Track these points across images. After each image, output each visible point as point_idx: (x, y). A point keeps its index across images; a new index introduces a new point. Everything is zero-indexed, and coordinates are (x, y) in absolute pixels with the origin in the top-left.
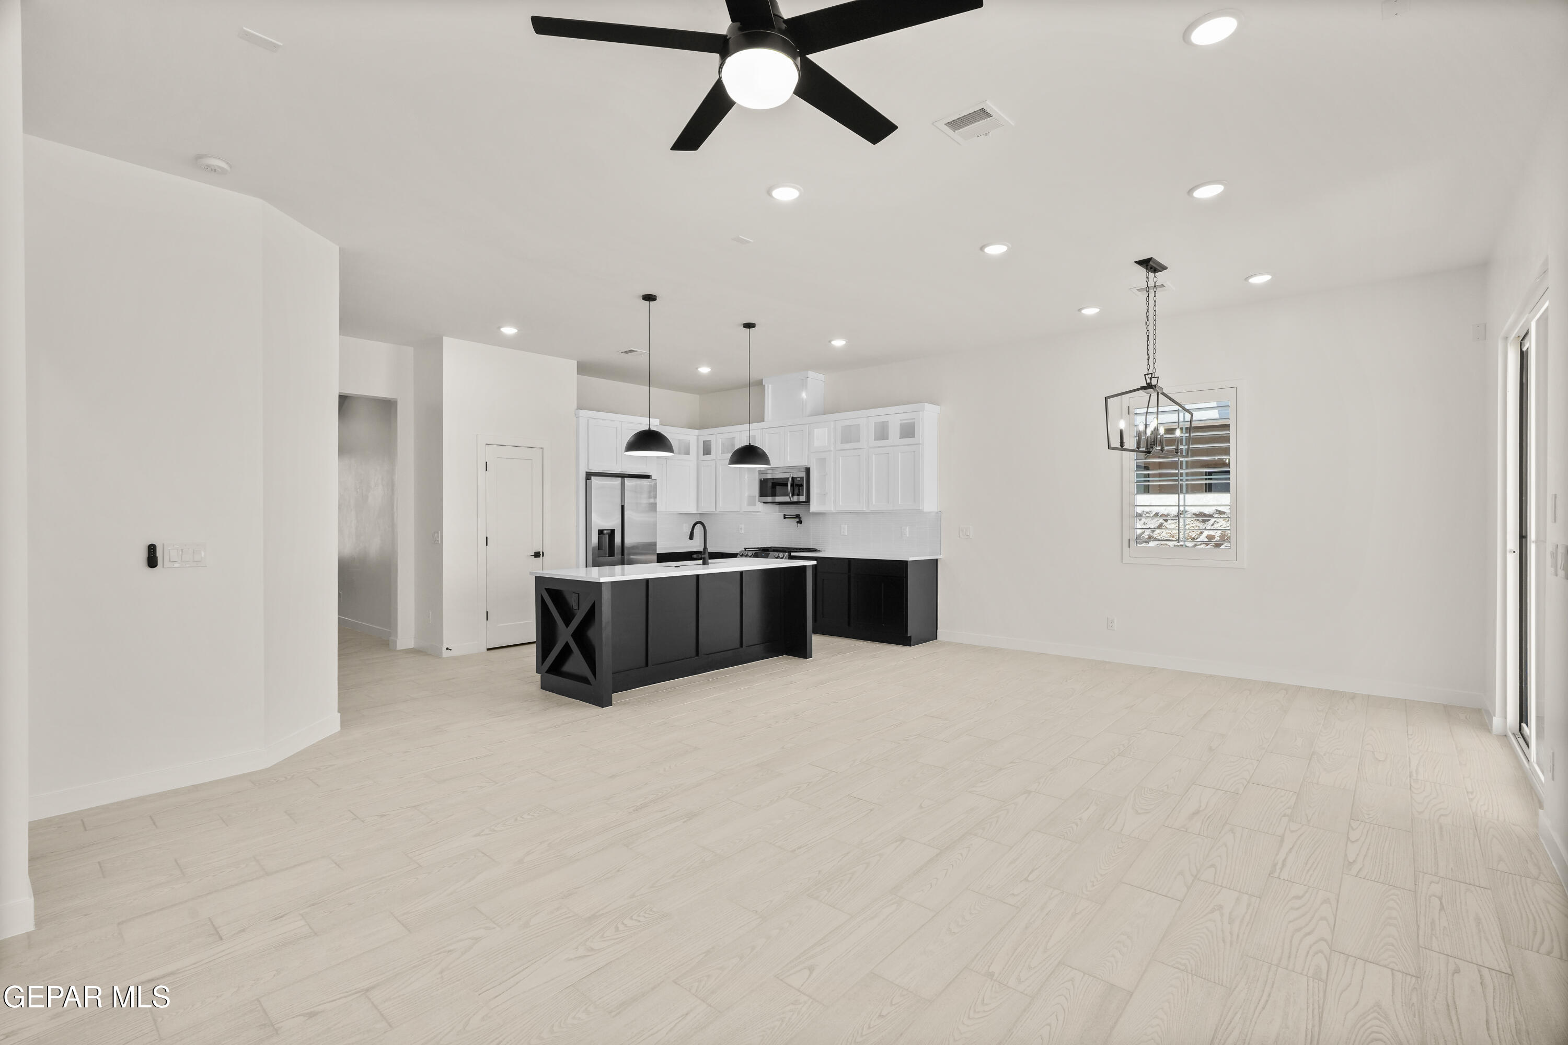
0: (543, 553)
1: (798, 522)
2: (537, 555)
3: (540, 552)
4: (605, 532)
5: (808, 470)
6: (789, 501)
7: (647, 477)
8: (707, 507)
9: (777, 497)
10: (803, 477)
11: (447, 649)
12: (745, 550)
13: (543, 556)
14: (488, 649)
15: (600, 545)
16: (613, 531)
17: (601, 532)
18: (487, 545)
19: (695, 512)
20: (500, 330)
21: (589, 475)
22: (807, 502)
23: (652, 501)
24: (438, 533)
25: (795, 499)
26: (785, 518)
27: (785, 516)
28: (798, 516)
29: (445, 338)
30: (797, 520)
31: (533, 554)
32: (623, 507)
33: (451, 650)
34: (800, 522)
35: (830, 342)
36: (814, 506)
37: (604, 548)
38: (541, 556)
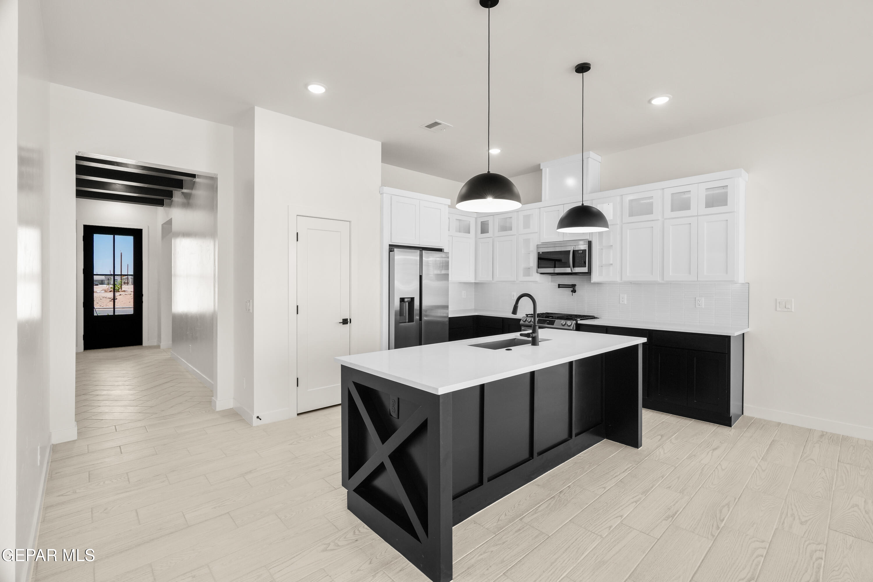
0: (350, 320)
1: (572, 291)
2: (345, 322)
3: (348, 319)
4: (406, 300)
5: (590, 243)
6: (570, 272)
7: (440, 250)
8: (484, 277)
9: (556, 269)
10: (586, 250)
11: (258, 417)
12: (527, 316)
13: (350, 322)
14: (298, 414)
15: (401, 312)
16: (412, 299)
17: (402, 300)
18: (297, 313)
19: (473, 281)
20: (307, 89)
21: (392, 247)
22: (589, 273)
23: (443, 272)
24: (249, 301)
25: (577, 270)
26: (559, 287)
27: (560, 286)
28: (573, 286)
29: (256, 108)
30: (572, 289)
31: (342, 321)
32: (421, 277)
33: (261, 419)
34: (574, 291)
35: (650, 101)
36: (595, 277)
37: (405, 315)
38: (349, 323)
